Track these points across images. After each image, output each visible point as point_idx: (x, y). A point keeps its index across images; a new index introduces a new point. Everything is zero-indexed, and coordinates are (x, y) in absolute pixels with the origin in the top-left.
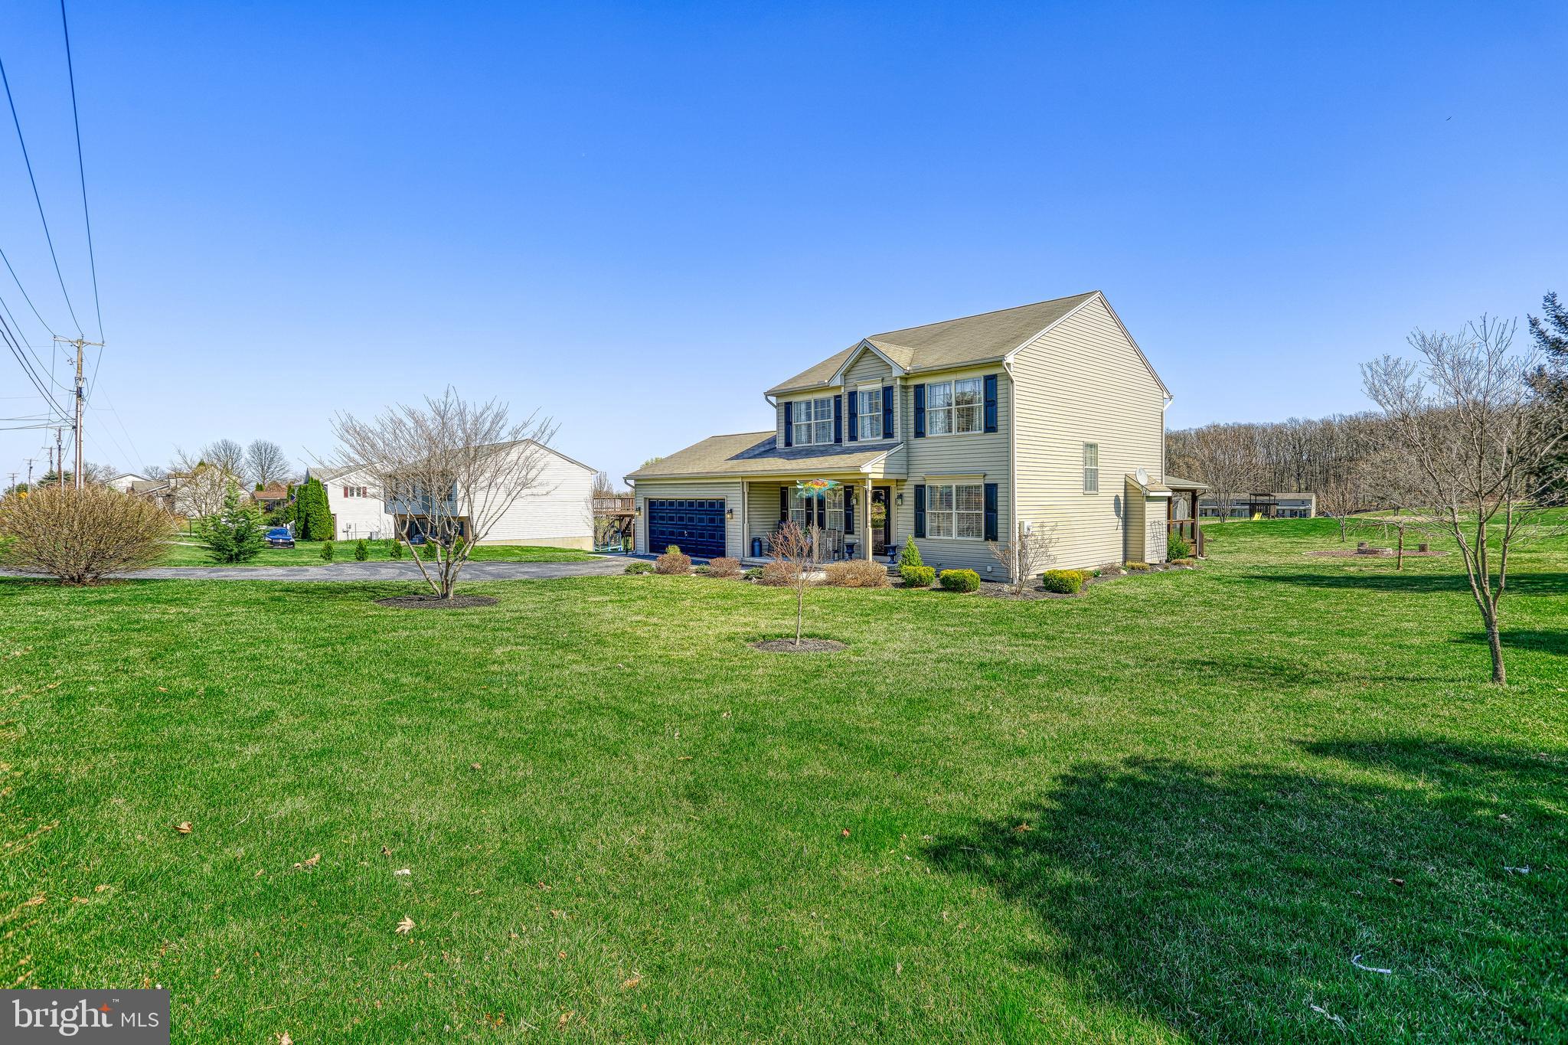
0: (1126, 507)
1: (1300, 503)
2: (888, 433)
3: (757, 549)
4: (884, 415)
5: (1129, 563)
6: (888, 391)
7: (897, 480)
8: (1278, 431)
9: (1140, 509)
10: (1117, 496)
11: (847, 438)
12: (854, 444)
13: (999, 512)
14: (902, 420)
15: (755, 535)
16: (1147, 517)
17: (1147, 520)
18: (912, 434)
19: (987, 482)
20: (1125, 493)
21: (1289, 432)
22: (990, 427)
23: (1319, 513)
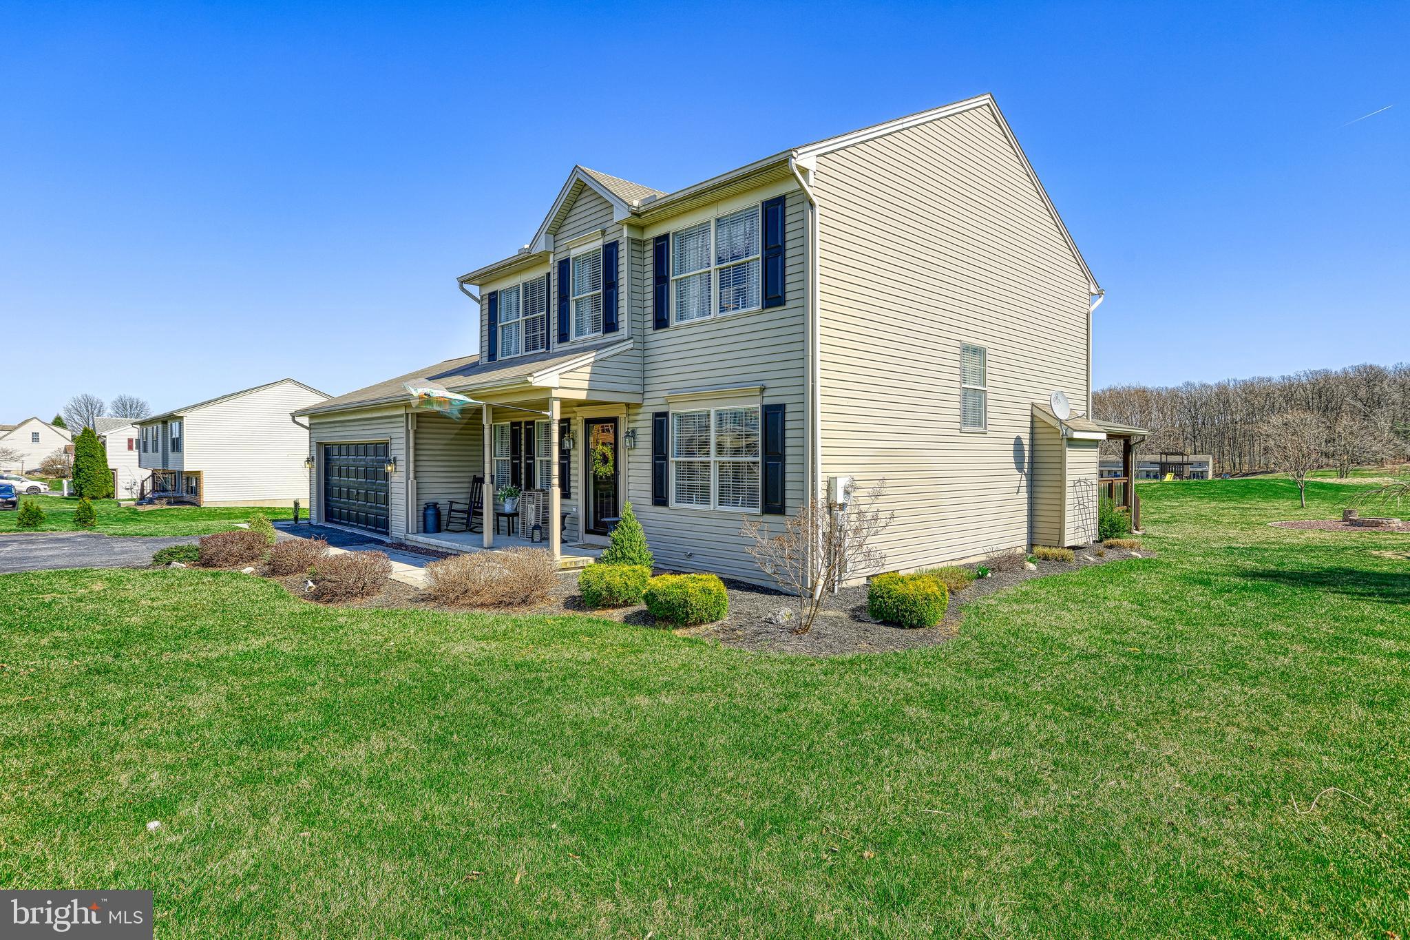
0: (1032, 457)
1: (1197, 465)
2: (610, 325)
3: (431, 520)
4: (605, 293)
5: (1038, 550)
6: (611, 251)
7: (628, 405)
8: (1174, 395)
9: (1058, 460)
10: (1018, 438)
11: (556, 339)
12: (565, 346)
13: (789, 460)
14: (631, 299)
15: (428, 498)
16: (1068, 472)
17: (1068, 478)
18: (650, 324)
19: (768, 401)
20: (1032, 433)
21: (1184, 396)
22: (774, 297)
23: (1215, 475)
